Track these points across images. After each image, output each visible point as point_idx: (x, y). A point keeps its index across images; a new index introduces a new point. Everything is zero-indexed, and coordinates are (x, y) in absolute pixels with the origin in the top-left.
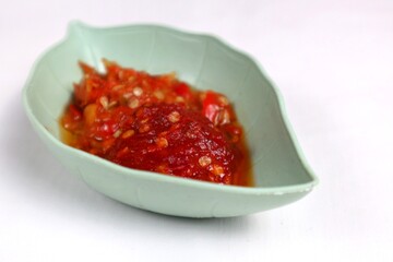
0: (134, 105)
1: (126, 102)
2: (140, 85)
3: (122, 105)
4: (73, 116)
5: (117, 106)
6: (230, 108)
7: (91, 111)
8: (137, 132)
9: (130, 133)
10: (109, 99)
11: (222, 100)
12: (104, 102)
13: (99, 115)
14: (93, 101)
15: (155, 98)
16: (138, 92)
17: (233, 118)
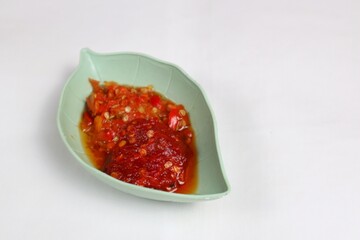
0: (125, 119)
1: (121, 117)
2: (128, 104)
3: (118, 119)
4: (87, 122)
5: (115, 118)
6: (187, 118)
7: (98, 120)
8: (128, 144)
9: (123, 143)
10: (110, 112)
11: (182, 112)
12: (106, 115)
13: (104, 125)
14: (100, 114)
15: (138, 113)
16: (128, 110)
17: (188, 124)
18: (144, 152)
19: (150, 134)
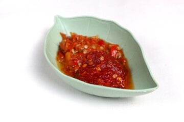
0: (85, 52)
1: (82, 51)
2: (86, 44)
3: (80, 52)
4: (61, 57)
5: (78, 52)
6: (121, 51)
7: (68, 55)
8: (88, 65)
9: (85, 65)
10: (75, 49)
11: (118, 48)
12: (73, 51)
13: (71, 57)
14: (69, 51)
15: (92, 49)
16: (86, 47)
17: (123, 55)
18: (99, 69)
19: (102, 59)
